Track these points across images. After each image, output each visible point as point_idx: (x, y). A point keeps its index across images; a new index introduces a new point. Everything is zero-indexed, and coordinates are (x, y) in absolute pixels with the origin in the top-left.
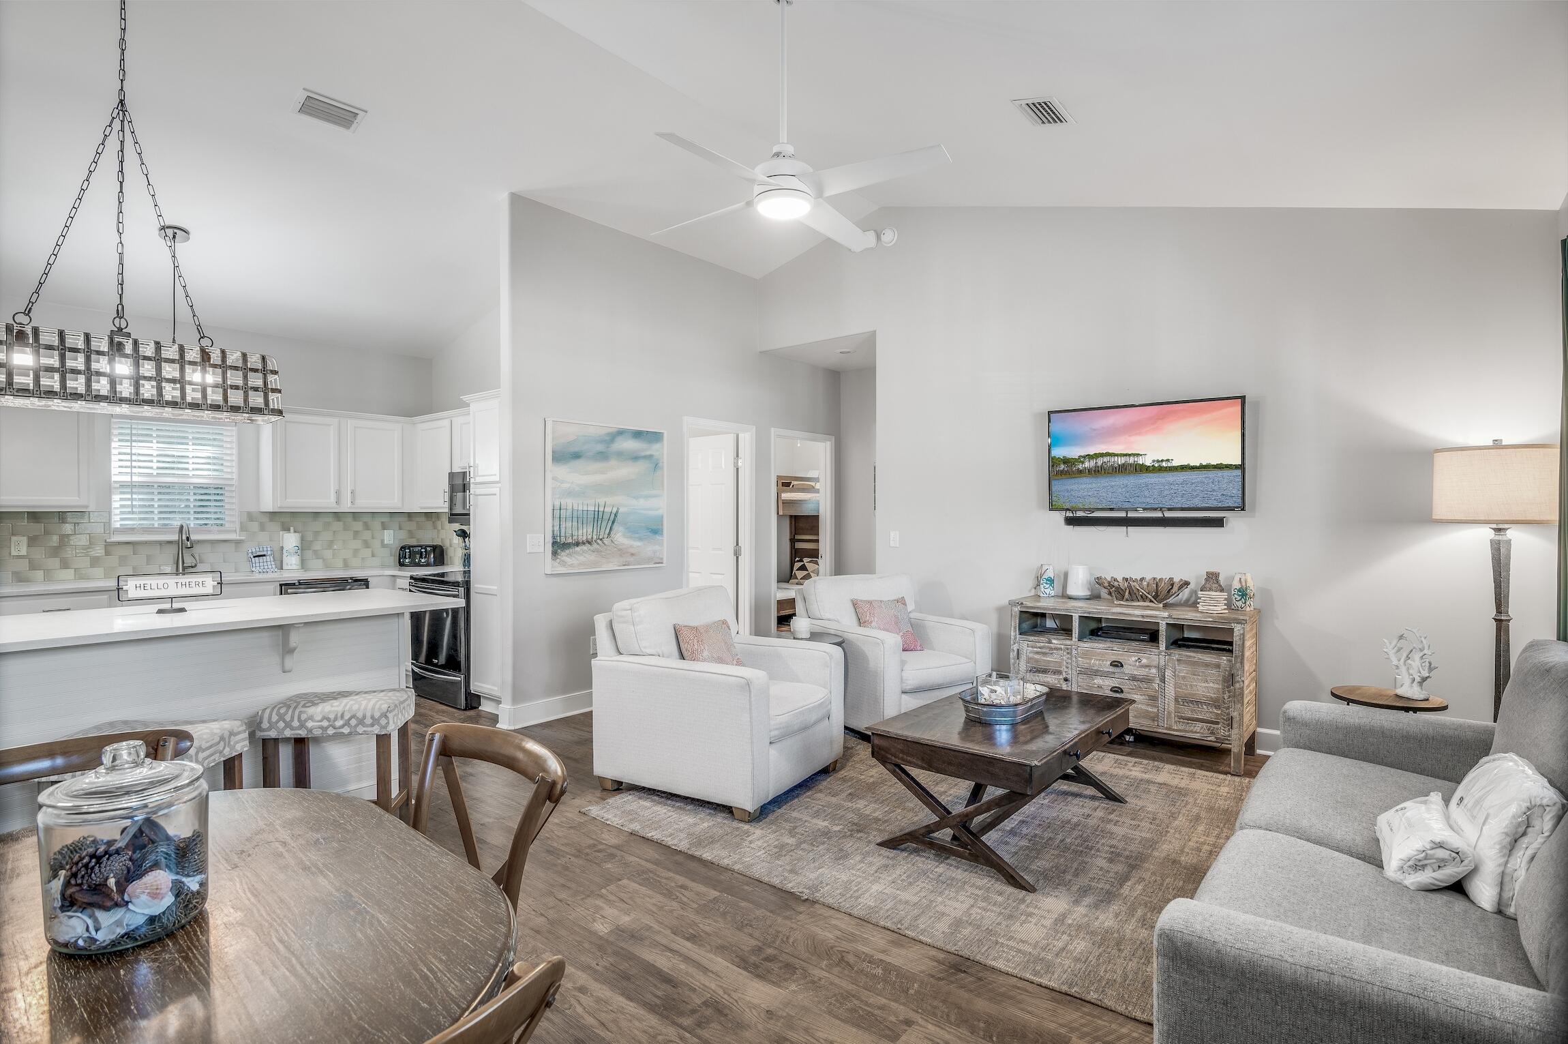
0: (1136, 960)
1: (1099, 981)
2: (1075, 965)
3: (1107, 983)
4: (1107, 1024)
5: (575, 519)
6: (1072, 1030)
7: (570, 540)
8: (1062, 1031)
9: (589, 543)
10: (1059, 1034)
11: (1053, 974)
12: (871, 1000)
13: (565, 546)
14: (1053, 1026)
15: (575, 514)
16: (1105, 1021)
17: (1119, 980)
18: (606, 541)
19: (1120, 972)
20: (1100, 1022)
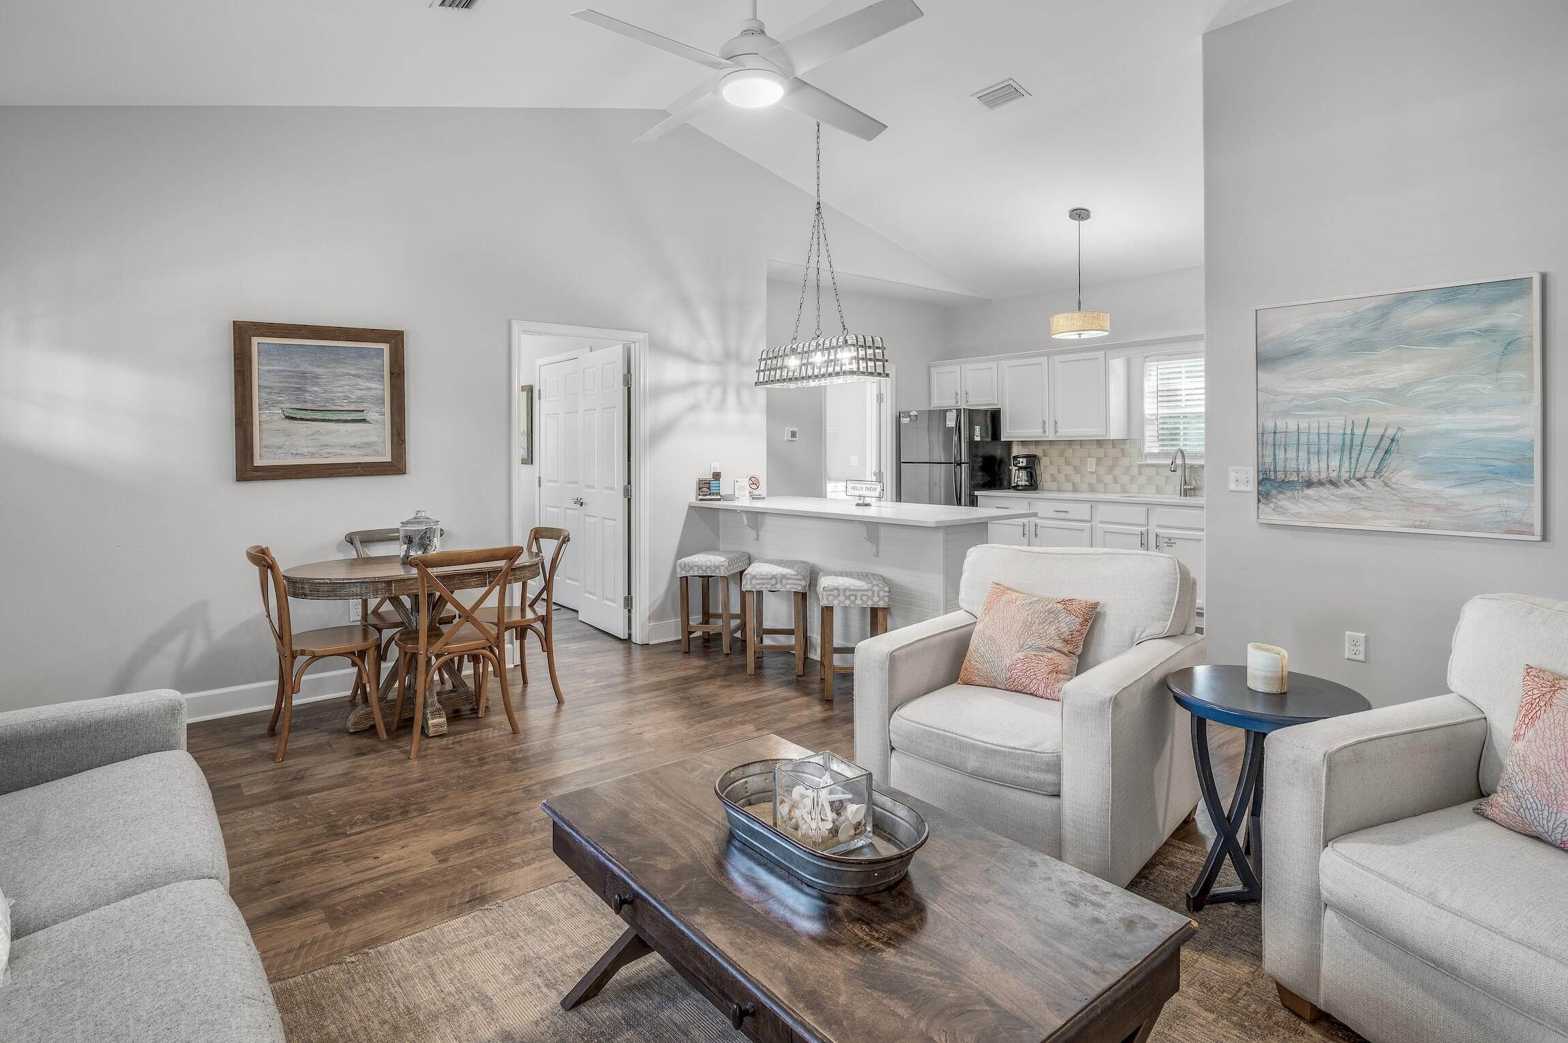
0: (357, 1026)
1: (363, 977)
2: (402, 972)
3: (354, 981)
4: (317, 956)
5: (1303, 448)
6: (338, 934)
7: (1294, 477)
8: (345, 928)
9: (1333, 483)
10: (344, 925)
11: (407, 950)
12: (485, 851)
13: (1284, 485)
14: (355, 925)
15: (1303, 439)
16: (322, 956)
17: (347, 992)
18: (1369, 482)
19: (357, 1000)
20: (325, 953)
